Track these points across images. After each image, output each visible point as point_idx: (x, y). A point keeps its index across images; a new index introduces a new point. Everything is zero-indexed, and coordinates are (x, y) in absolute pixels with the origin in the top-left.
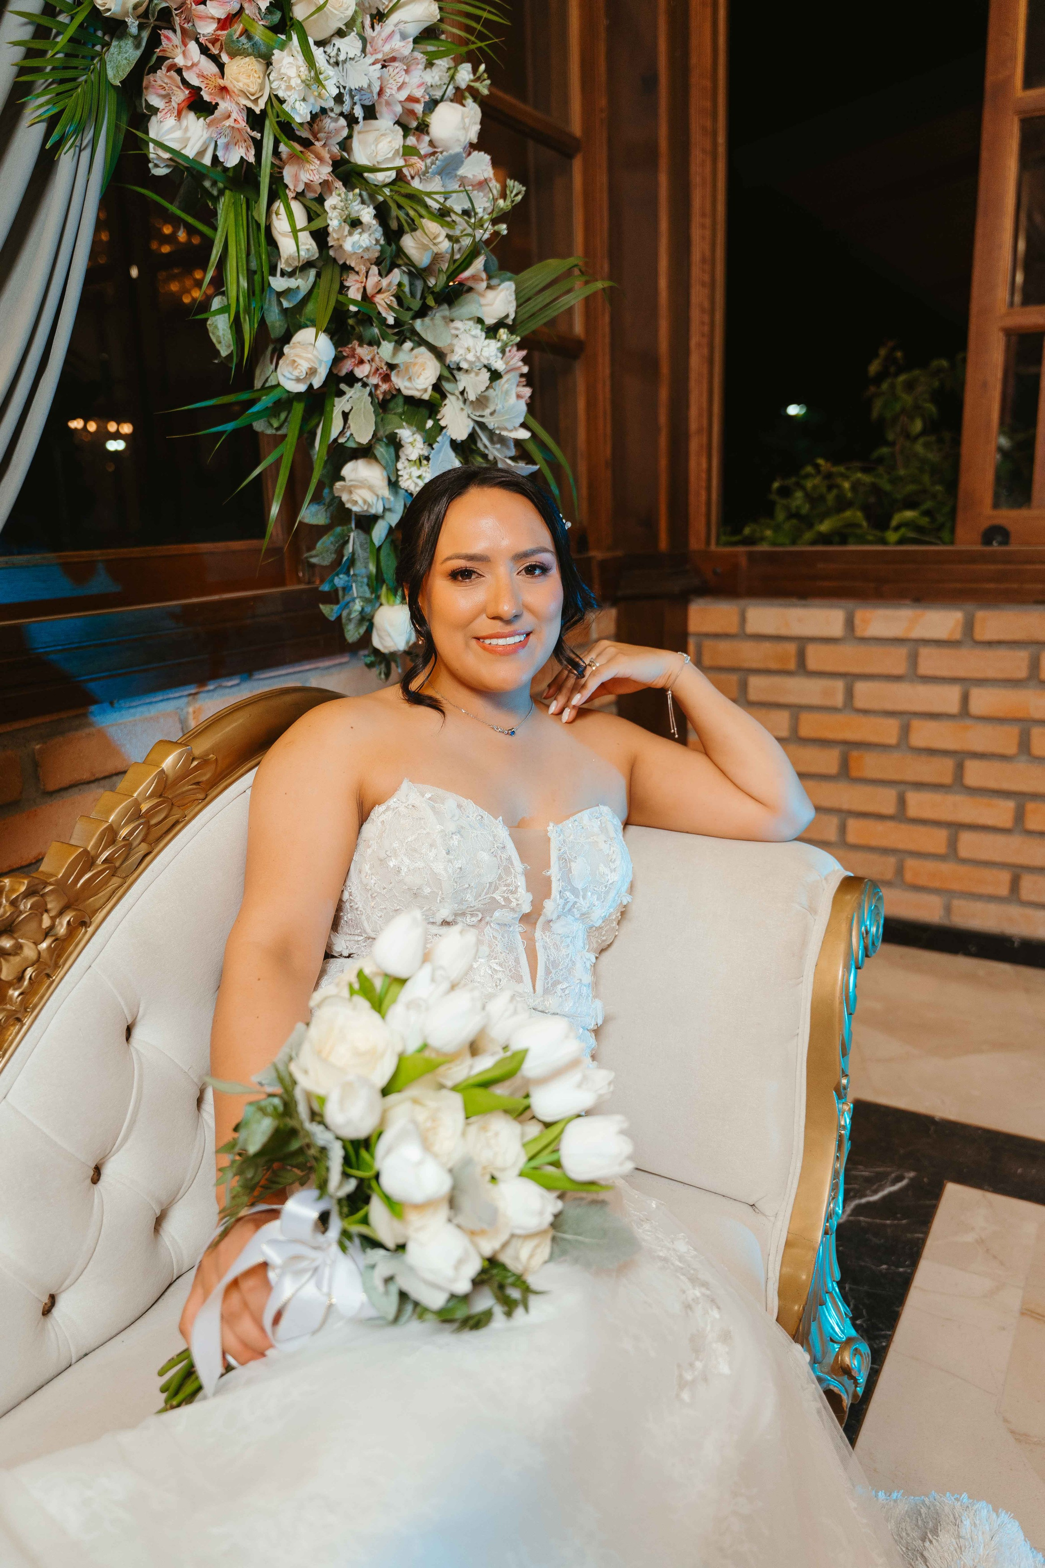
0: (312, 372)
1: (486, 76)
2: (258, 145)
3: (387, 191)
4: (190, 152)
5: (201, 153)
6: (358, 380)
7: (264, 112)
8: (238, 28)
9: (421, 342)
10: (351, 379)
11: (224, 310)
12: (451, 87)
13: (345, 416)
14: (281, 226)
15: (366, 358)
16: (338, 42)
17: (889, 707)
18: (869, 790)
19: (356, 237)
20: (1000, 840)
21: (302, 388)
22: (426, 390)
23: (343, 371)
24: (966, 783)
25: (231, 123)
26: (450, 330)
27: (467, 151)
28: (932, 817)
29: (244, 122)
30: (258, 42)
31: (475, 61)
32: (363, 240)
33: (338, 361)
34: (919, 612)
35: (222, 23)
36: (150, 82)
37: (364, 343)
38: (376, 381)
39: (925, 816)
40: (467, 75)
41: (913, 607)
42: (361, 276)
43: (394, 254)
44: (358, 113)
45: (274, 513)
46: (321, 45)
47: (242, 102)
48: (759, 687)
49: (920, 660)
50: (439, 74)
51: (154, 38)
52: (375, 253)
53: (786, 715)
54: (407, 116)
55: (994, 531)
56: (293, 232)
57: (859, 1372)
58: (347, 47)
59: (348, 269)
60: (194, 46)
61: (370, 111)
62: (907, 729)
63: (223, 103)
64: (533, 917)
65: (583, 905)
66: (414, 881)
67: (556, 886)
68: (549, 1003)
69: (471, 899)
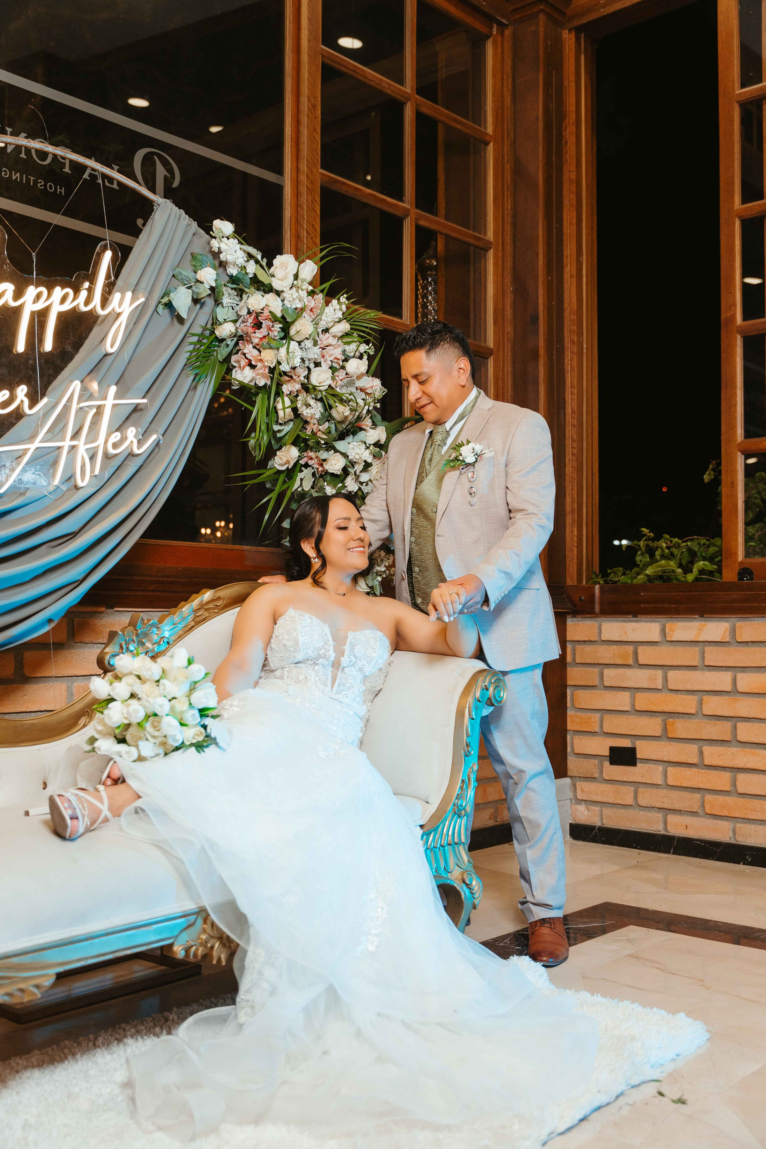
0: (288, 462)
1: (373, 347)
2: (272, 378)
3: (324, 393)
4: (246, 381)
5: (251, 381)
6: (310, 466)
7: (275, 367)
8: (266, 340)
9: (336, 451)
10: (307, 466)
11: (254, 438)
12: (357, 353)
13: (302, 480)
14: (279, 406)
15: (314, 457)
16: (306, 342)
17: (689, 688)
18: (680, 746)
19: (308, 410)
21: (284, 468)
22: (339, 470)
23: (302, 462)
24: (739, 738)
25: (262, 371)
26: (351, 446)
27: (359, 377)
28: (720, 764)
29: (267, 370)
30: (274, 344)
31: (367, 342)
32: (312, 411)
33: (300, 458)
34: (703, 623)
35: (261, 339)
36: (234, 358)
37: (311, 450)
38: (316, 466)
39: (715, 763)
40: (363, 348)
41: (700, 621)
42: (311, 425)
43: (327, 416)
44: (312, 366)
45: (266, 517)
46: (299, 343)
47: (266, 364)
48: (611, 676)
49: (706, 655)
50: (351, 348)
51: (237, 344)
52: (318, 416)
53: (627, 695)
54: (335, 365)
55: (745, 572)
56: (284, 408)
57: (476, 888)
58: (309, 344)
59: (306, 422)
60: (251, 346)
61: (317, 364)
62: (701, 702)
63: (259, 365)
64: (336, 665)
65: (360, 664)
66: (288, 644)
67: (347, 653)
68: (337, 696)
69: (310, 653)
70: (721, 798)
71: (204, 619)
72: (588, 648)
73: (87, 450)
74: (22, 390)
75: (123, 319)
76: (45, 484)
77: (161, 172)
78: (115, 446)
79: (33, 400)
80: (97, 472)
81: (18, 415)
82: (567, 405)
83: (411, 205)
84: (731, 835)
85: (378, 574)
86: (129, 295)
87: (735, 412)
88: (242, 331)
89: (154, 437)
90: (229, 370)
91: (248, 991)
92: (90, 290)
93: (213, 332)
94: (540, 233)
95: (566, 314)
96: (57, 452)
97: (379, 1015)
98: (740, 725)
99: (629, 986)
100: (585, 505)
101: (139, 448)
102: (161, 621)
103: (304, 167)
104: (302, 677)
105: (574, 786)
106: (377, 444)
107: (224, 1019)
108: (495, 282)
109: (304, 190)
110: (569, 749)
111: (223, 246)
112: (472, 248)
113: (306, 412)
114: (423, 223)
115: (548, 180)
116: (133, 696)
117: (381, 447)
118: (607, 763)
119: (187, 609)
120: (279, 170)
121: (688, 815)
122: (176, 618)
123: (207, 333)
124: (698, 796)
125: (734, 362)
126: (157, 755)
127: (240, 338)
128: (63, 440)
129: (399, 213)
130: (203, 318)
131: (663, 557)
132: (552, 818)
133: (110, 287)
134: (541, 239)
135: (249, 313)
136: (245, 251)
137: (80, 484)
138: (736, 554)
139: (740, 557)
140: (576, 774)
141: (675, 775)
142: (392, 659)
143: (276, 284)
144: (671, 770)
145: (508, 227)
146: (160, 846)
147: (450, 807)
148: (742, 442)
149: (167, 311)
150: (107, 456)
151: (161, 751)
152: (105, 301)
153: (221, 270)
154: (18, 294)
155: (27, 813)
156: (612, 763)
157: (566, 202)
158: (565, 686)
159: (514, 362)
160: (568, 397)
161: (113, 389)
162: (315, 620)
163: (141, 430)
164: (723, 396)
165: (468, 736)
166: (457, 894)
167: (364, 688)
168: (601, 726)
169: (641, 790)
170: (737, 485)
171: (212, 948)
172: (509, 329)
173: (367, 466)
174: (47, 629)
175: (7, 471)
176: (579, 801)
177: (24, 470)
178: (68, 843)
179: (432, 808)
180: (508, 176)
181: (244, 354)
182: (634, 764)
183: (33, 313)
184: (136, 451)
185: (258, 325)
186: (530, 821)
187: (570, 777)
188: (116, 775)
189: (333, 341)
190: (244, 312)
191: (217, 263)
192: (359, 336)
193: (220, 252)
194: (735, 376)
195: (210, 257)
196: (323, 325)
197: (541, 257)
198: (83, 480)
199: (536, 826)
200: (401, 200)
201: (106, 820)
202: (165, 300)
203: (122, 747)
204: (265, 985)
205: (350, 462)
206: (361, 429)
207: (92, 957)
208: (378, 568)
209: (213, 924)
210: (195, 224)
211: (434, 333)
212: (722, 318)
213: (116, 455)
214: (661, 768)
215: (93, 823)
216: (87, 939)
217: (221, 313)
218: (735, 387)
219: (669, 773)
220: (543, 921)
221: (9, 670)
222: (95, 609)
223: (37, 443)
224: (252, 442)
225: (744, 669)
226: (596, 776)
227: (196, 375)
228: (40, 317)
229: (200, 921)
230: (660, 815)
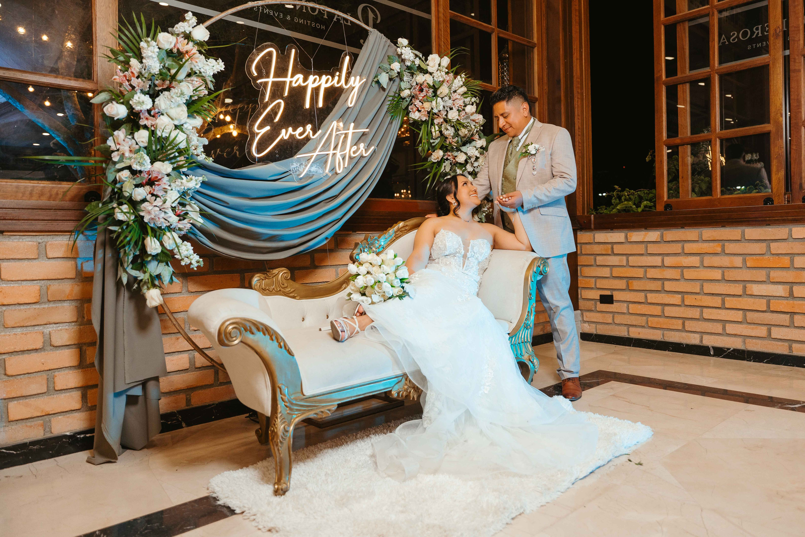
0: (438, 158)
1: (478, 99)
2: (429, 117)
3: (455, 123)
4: (416, 118)
5: (419, 118)
6: (449, 159)
7: (430, 111)
8: (426, 98)
9: (462, 152)
10: (447, 159)
11: (421, 146)
12: (471, 102)
13: (445, 166)
14: (433, 130)
15: (450, 155)
16: (445, 98)
17: (640, 265)
18: (635, 293)
19: (447, 132)
20: (677, 308)
21: (436, 161)
22: (463, 161)
23: (445, 158)
24: (665, 289)
25: (424, 113)
26: (469, 149)
27: (472, 114)
28: (656, 302)
29: (426, 113)
30: (429, 99)
31: (475, 97)
32: (449, 132)
33: (444, 156)
34: (646, 232)
35: (423, 97)
36: (410, 107)
37: (449, 152)
38: (452, 159)
39: (653, 302)
40: (474, 99)
41: (645, 231)
42: (449, 139)
43: (457, 135)
44: (448, 109)
45: (428, 185)
46: (442, 98)
47: (426, 109)
48: (600, 260)
49: (648, 248)
50: (467, 100)
51: (411, 100)
52: (452, 134)
53: (608, 269)
54: (460, 109)
55: (668, 206)
56: (435, 131)
57: (536, 363)
58: (446, 98)
59: (446, 138)
60: (418, 101)
61: (451, 109)
62: (646, 272)
63: (423, 110)
64: (465, 256)
65: (476, 256)
66: (441, 246)
67: (470, 250)
68: (466, 272)
69: (452, 251)
70: (656, 319)
71: (400, 236)
72: (588, 246)
73: (341, 155)
74: (309, 127)
75: (356, 90)
76: (321, 172)
77: (371, 16)
78: (354, 153)
79: (315, 131)
80: (346, 166)
81: (308, 139)
82: (576, 125)
83: (495, 27)
84: (662, 337)
85: (484, 212)
86: (358, 78)
87: (662, 125)
88: (414, 93)
89: (373, 148)
90: (408, 114)
91: (428, 412)
92: (340, 76)
93: (399, 95)
94: (561, 37)
95: (575, 79)
96: (326, 157)
97: (491, 423)
98: (666, 283)
99: (612, 410)
100: (585, 175)
101: (366, 153)
102: (379, 237)
103: (441, 10)
104: (448, 263)
105: (582, 314)
106: (482, 148)
107: (417, 426)
108: (538, 64)
109: (442, 21)
110: (579, 297)
111: (403, 51)
112: (526, 47)
113: (446, 133)
114: (501, 35)
115: (564, 11)
116: (368, 273)
117: (484, 149)
118: (598, 303)
119: (391, 231)
120: (429, 12)
121: (640, 328)
122: (387, 236)
123: (397, 95)
124: (645, 318)
125: (662, 99)
126: (381, 301)
127: (413, 97)
128: (329, 150)
129: (489, 31)
130: (394, 88)
131: (626, 200)
132: (573, 329)
133: (349, 74)
134: (561, 40)
135: (417, 84)
136: (414, 53)
137: (338, 172)
138: (663, 197)
139: (665, 198)
140: (583, 309)
141: (633, 308)
142: (492, 253)
143: (430, 69)
144: (631, 306)
145: (544, 36)
146: (383, 344)
147: (523, 324)
148: (665, 141)
149: (377, 85)
150: (351, 158)
151: (383, 300)
152: (347, 82)
153: (402, 63)
154: (305, 80)
155: (320, 330)
156: (601, 303)
157: (573, 21)
158: (577, 265)
159: (549, 104)
160: (576, 121)
161: (352, 125)
162: (454, 234)
163: (366, 145)
164: (656, 117)
165: (530, 290)
166: (527, 366)
167: (478, 267)
168: (596, 285)
169: (616, 315)
170: (663, 163)
171: (410, 392)
172: (546, 87)
173: (477, 158)
174: (325, 242)
175: (304, 166)
176: (585, 322)
177: (311, 166)
178: (340, 343)
179: (514, 325)
180: (544, 9)
181: (415, 105)
182: (612, 303)
183: (313, 89)
184: (365, 155)
185: (421, 90)
186: (562, 331)
187: (581, 310)
188: (361, 311)
189: (459, 97)
190: (414, 84)
191: (400, 60)
192: (472, 94)
193: (402, 54)
194: (662, 107)
195: (397, 57)
196: (453, 89)
197: (561, 50)
198: (339, 170)
199: (565, 333)
200: (490, 24)
201: (358, 332)
202: (376, 79)
203: (364, 298)
204: (436, 409)
205: (469, 157)
206: (474, 140)
207: (354, 397)
208: (484, 209)
209: (410, 381)
210: (389, 41)
211: (509, 92)
212: (655, 77)
213: (355, 157)
214: (626, 305)
215: (352, 334)
216: (351, 388)
217: (403, 85)
218: (662, 113)
219: (630, 307)
220: (569, 379)
221: (308, 263)
222: (347, 233)
223: (317, 153)
224: (420, 149)
225: (668, 255)
226: (593, 309)
227: (392, 116)
228: (316, 91)
229: (404, 380)
230: (626, 328)
